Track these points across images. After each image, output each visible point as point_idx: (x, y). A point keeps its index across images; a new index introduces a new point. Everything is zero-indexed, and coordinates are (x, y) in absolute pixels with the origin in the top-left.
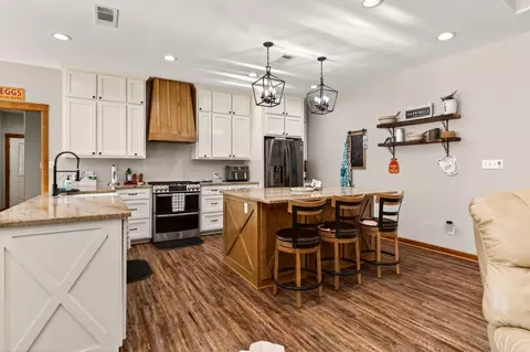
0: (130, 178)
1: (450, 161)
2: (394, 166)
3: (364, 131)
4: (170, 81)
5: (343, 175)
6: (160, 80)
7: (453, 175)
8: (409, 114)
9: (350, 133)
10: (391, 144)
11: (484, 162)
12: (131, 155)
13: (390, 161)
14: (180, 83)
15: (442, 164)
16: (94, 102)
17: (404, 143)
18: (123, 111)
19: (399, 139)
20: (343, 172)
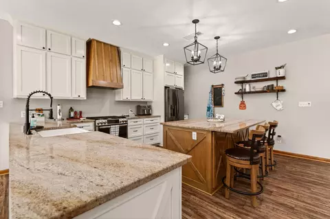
0: (72, 114)
1: (279, 103)
2: (243, 106)
3: (223, 85)
4: (104, 43)
5: (208, 110)
6: (97, 41)
7: (280, 110)
8: (253, 76)
9: (213, 86)
10: (242, 93)
11: (300, 103)
12: (75, 96)
13: (240, 102)
14: (111, 45)
15: (274, 104)
16: (44, 52)
17: (250, 93)
18: (68, 62)
19: (247, 90)
20: (209, 109)
